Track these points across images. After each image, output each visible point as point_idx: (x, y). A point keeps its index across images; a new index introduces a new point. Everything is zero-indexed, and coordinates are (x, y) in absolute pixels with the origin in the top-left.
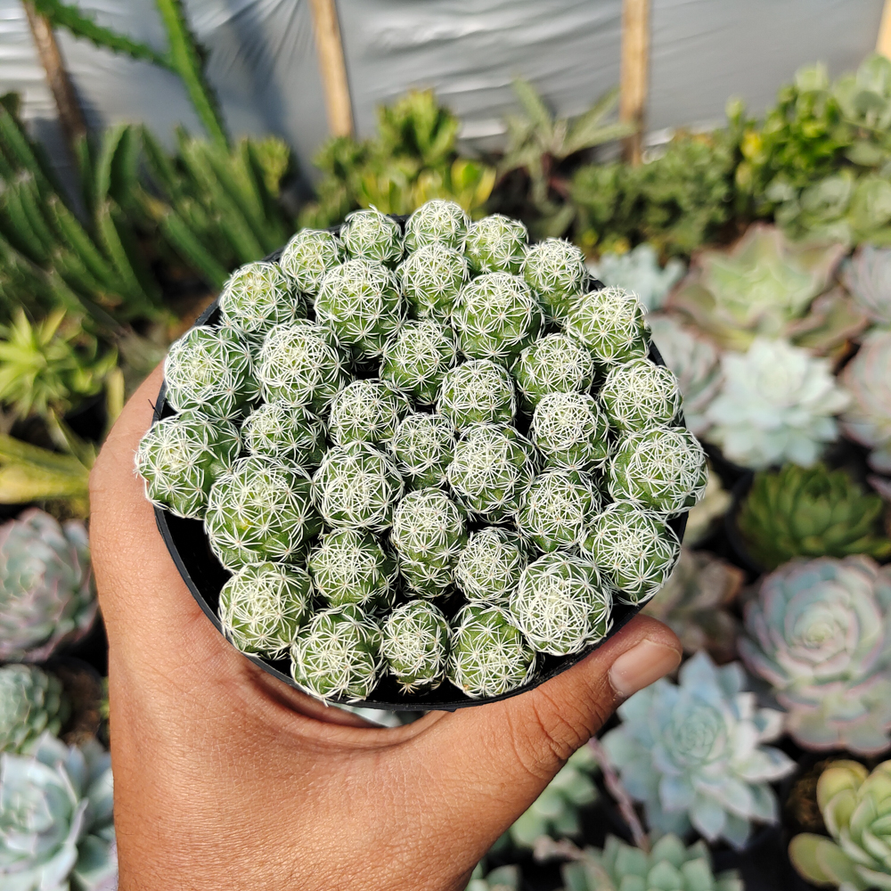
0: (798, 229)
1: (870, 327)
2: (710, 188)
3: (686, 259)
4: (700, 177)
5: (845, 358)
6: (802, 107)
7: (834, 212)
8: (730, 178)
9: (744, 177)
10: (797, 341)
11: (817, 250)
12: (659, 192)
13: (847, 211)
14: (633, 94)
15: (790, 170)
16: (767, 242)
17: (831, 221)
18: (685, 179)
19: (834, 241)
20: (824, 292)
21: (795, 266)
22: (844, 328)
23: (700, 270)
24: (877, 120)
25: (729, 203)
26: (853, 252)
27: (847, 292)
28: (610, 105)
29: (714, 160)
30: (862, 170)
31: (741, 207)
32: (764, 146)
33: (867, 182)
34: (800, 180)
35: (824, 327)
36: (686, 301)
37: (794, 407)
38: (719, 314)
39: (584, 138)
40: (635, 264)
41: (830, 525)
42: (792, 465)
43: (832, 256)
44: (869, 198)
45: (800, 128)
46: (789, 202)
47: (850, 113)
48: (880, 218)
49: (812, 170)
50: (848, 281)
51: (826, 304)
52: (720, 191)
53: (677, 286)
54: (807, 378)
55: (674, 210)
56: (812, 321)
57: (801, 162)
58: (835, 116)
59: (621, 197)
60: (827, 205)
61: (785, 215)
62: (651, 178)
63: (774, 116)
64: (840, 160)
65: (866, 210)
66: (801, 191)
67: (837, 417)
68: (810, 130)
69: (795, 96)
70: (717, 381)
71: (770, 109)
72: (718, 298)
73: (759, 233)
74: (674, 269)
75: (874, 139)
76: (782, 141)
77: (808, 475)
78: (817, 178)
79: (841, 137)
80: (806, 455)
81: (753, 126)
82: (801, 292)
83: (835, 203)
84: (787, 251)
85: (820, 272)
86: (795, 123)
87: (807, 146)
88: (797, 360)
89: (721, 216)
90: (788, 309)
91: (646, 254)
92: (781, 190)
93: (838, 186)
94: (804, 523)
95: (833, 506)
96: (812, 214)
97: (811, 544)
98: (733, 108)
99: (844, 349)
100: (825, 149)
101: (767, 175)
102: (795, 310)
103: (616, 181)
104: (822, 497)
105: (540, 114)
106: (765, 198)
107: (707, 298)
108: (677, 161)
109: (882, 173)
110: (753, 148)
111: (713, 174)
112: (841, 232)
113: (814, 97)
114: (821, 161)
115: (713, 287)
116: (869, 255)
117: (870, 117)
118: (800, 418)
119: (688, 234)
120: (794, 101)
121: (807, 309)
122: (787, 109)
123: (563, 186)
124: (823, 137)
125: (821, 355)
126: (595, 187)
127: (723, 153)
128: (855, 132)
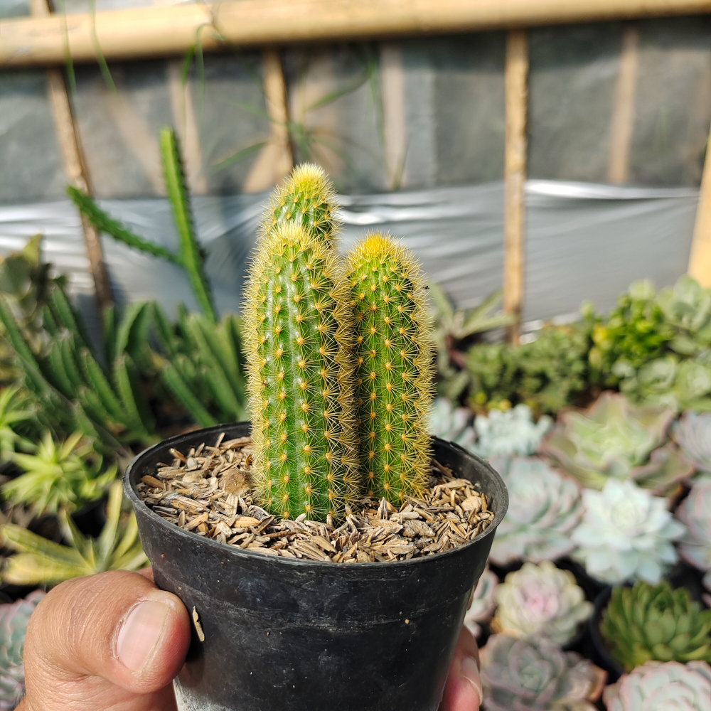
0: (638, 396)
1: (697, 474)
2: (570, 364)
3: (553, 415)
4: (563, 356)
5: (680, 498)
6: (635, 311)
7: (663, 385)
8: (585, 358)
9: (595, 358)
10: (640, 483)
11: (652, 414)
12: (532, 366)
13: (673, 385)
14: (513, 295)
15: (629, 355)
16: (614, 407)
17: (662, 392)
18: (551, 357)
19: (665, 407)
20: (660, 446)
21: (636, 425)
22: (676, 474)
23: (564, 425)
24: (690, 321)
25: (585, 376)
26: (680, 416)
27: (677, 446)
28: (496, 301)
29: (573, 345)
30: (683, 357)
31: (594, 379)
32: (608, 337)
33: (687, 366)
34: (637, 361)
35: (662, 472)
36: (554, 448)
37: (641, 535)
38: (580, 459)
39: (476, 325)
40: (514, 418)
41: (675, 635)
42: (642, 583)
43: (664, 419)
44: (689, 377)
45: (634, 326)
46: (630, 378)
47: (670, 316)
48: (699, 392)
49: (645, 355)
50: (678, 438)
51: (662, 454)
52: (578, 367)
53: (547, 436)
54: (650, 511)
55: (544, 379)
56: (652, 467)
57: (636, 349)
58: (659, 318)
59: (504, 367)
60: (657, 380)
61: (627, 386)
62: (527, 355)
63: (615, 316)
64: (665, 349)
65: (687, 386)
66: (638, 369)
67: (676, 544)
68: (642, 327)
69: (630, 303)
70: (579, 511)
71: (612, 310)
72: (579, 447)
73: (608, 399)
74: (545, 423)
75: (690, 335)
76: (622, 334)
77: (654, 591)
78: (649, 360)
79: (665, 333)
80: (653, 575)
81: (600, 321)
82: (642, 445)
83: (664, 379)
84: (630, 413)
85: (657, 429)
86: (631, 322)
87: (641, 338)
88: (641, 498)
89: (579, 385)
90: (632, 458)
91: (523, 411)
92: (623, 368)
93: (665, 368)
94: (654, 634)
95: (677, 618)
96: (648, 386)
97: (660, 650)
98: (585, 309)
99: (678, 490)
100: (653, 341)
101: (613, 357)
102: (638, 459)
103: (501, 356)
104: (667, 611)
105: (445, 305)
106: (611, 373)
107: (570, 447)
108: (545, 345)
109: (698, 360)
110: (601, 336)
111: (572, 355)
112: (670, 401)
113: (644, 304)
114: (652, 349)
115: (575, 438)
116: (692, 419)
117: (685, 320)
118: (646, 544)
119: (555, 397)
120: (629, 307)
121: (647, 459)
122: (624, 311)
123: (461, 358)
124: (652, 332)
125: (660, 495)
126: (485, 360)
127: (579, 340)
128: (676, 330)
